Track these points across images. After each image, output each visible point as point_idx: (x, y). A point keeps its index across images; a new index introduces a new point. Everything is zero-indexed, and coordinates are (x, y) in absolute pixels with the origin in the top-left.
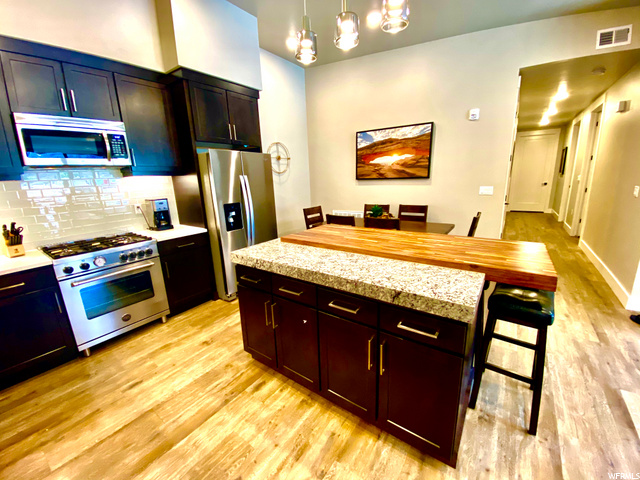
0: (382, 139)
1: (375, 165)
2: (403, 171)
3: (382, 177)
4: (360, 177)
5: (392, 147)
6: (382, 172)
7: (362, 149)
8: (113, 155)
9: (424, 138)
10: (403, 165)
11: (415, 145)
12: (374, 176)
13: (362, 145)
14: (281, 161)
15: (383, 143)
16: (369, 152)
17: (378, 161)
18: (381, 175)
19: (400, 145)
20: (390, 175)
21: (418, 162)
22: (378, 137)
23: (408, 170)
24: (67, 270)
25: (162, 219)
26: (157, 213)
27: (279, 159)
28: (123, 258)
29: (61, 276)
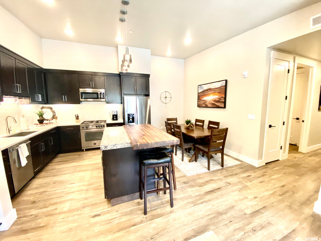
0: (207, 88)
1: (204, 101)
2: (214, 104)
3: (207, 107)
4: (199, 106)
5: (210, 92)
6: (207, 104)
7: (200, 93)
8: (101, 98)
9: (222, 88)
10: (214, 101)
11: (219, 91)
12: (204, 106)
13: (200, 91)
14: (167, 98)
15: (207, 90)
16: (202, 94)
17: (205, 98)
18: (206, 105)
19: (213, 91)
20: (209, 105)
21: (220, 100)
22: (205, 87)
23: (216, 104)
24: (83, 127)
25: (115, 117)
26: (113, 115)
27: (166, 97)
28: (97, 127)
29: (81, 128)
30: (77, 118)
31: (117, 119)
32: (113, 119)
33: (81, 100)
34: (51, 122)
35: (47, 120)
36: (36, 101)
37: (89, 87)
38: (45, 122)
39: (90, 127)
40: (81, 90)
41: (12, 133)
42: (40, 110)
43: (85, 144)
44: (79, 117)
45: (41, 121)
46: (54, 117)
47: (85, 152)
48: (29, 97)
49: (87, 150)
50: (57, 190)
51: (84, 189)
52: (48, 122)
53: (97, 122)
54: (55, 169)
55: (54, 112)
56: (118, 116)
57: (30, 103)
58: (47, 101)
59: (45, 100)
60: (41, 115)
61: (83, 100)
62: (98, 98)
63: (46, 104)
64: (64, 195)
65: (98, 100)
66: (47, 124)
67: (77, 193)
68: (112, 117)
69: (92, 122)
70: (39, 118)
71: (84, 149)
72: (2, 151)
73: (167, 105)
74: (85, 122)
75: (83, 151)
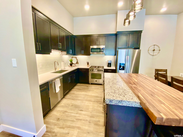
8: (102, 52)
24: (90, 70)
25: (109, 65)
26: (108, 63)
27: (154, 50)
28: (98, 70)
29: (89, 70)
30: (88, 64)
31: (110, 66)
32: (108, 66)
33: (91, 53)
34: (76, 65)
35: (74, 64)
36: (70, 54)
37: (96, 44)
38: (73, 65)
39: (94, 70)
40: (91, 47)
41: (57, 70)
42: (71, 58)
43: (91, 80)
44: (89, 64)
45: (71, 65)
46: (77, 63)
47: (90, 85)
48: (66, 51)
49: (92, 84)
50: (72, 113)
51: (88, 119)
52: (74, 65)
53: (99, 67)
54: (74, 94)
55: (77, 60)
56: (112, 64)
57: (66, 55)
58: (74, 54)
59: (74, 53)
60: (71, 61)
61: (92, 53)
62: (100, 52)
63: (74, 55)
64: (75, 120)
65: (100, 53)
66: (74, 66)
67: (83, 122)
68: (107, 64)
69: (95, 67)
70: (70, 63)
71: (90, 83)
72: (40, 86)
73: (154, 57)
74: (91, 66)
75: (89, 84)
